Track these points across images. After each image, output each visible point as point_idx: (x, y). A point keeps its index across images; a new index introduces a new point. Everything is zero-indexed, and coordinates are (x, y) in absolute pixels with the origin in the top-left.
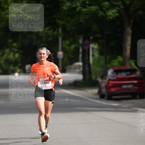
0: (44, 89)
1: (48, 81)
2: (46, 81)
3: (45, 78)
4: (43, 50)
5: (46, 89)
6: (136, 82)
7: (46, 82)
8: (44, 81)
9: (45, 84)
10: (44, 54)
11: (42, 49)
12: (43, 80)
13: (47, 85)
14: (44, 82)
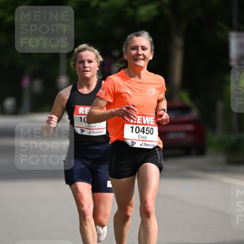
0: (140, 147)
1: (150, 127)
2: (146, 124)
3: (147, 118)
4: (140, 38)
5: (143, 147)
6: (189, 127)
7: (146, 127)
8: (142, 124)
9: (144, 132)
10: (144, 48)
11: (138, 35)
12: (138, 122)
13: (149, 137)
14: (141, 127)
